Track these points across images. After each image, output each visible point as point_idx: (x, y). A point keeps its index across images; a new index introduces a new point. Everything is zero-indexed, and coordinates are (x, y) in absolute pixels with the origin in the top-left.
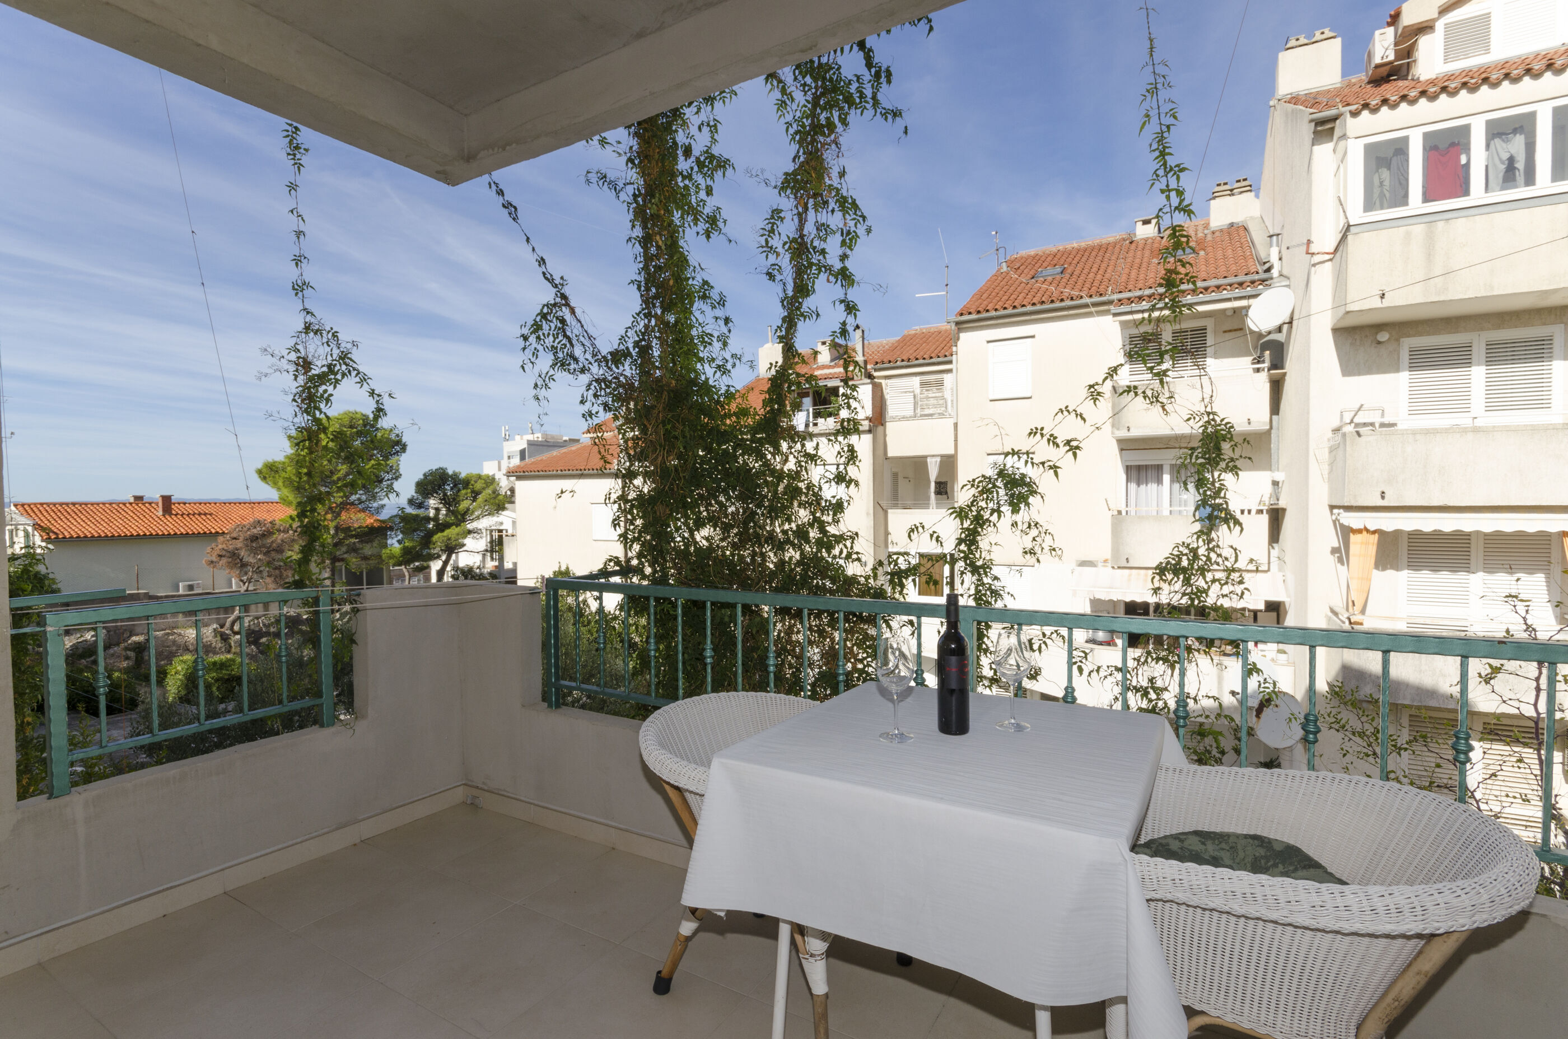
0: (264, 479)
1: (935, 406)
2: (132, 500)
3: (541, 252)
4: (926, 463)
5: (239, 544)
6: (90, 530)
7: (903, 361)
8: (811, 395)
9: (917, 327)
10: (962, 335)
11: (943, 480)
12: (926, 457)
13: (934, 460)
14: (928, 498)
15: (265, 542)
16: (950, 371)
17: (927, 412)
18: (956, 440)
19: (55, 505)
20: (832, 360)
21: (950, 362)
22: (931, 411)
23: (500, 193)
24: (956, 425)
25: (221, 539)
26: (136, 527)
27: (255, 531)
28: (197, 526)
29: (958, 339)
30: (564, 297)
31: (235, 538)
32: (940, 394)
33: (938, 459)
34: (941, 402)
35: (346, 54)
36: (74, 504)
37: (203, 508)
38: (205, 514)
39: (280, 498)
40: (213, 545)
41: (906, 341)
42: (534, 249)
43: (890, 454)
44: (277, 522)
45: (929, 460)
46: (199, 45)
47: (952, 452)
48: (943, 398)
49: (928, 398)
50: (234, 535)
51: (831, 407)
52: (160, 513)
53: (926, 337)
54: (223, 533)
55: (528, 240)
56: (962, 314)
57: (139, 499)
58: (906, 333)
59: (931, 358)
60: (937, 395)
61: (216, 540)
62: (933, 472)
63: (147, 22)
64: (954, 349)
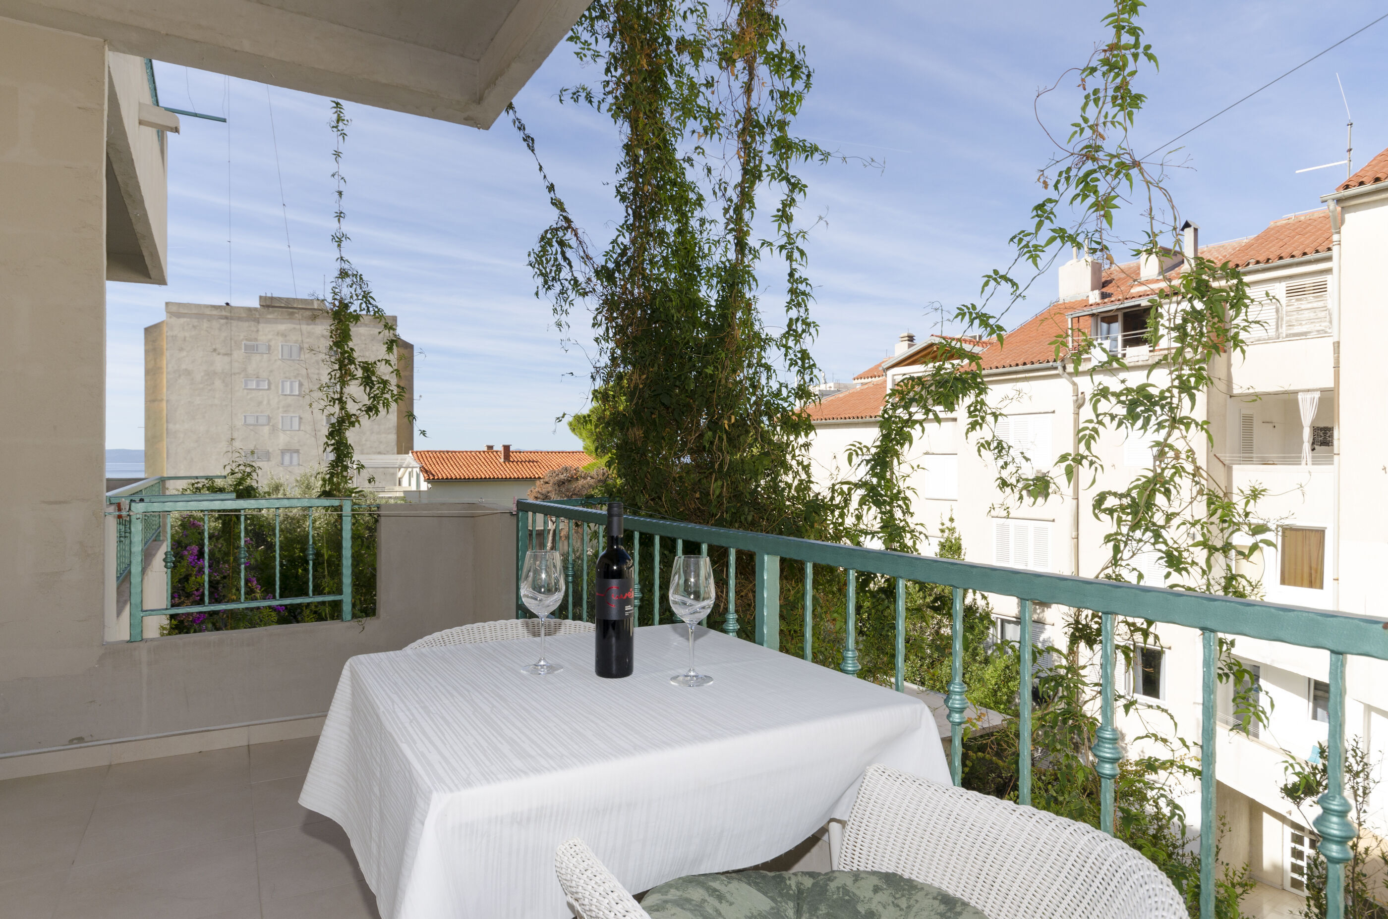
0: (573, 430)
1: (1311, 321)
2: (485, 449)
3: (551, 179)
4: (1296, 402)
5: (549, 487)
6: (455, 473)
7: (1258, 262)
8: (1120, 318)
9: (1292, 215)
10: (1348, 217)
11: (1322, 425)
12: (1296, 393)
13: (1309, 396)
14: (1300, 451)
15: (570, 486)
16: (1329, 271)
17: (1297, 329)
18: (1337, 367)
19: (436, 452)
20: (1160, 274)
21: (1329, 259)
22: (1304, 329)
23: (522, 128)
24: (1337, 345)
25: (538, 483)
26: (485, 472)
27: (562, 477)
28: (525, 472)
29: (1342, 222)
30: (567, 219)
31: (547, 483)
32: (1321, 304)
33: (1317, 395)
34: (1323, 314)
35: (360, 30)
36: (448, 452)
37: (533, 457)
38: (533, 462)
39: (584, 448)
40: (532, 488)
41: (1265, 238)
42: (545, 177)
43: (1236, 391)
44: (581, 469)
45: (1300, 396)
46: (236, 51)
47: (1330, 384)
48: (1325, 308)
49: (1299, 310)
50: (547, 480)
51: (1147, 333)
52: (502, 460)
53: (1300, 228)
54: (539, 478)
55: (541, 169)
56: (1347, 187)
57: (490, 448)
58: (1272, 224)
59: (1305, 254)
60: (1315, 305)
61: (535, 485)
62: (1308, 415)
63: (197, 42)
64: (1335, 237)
